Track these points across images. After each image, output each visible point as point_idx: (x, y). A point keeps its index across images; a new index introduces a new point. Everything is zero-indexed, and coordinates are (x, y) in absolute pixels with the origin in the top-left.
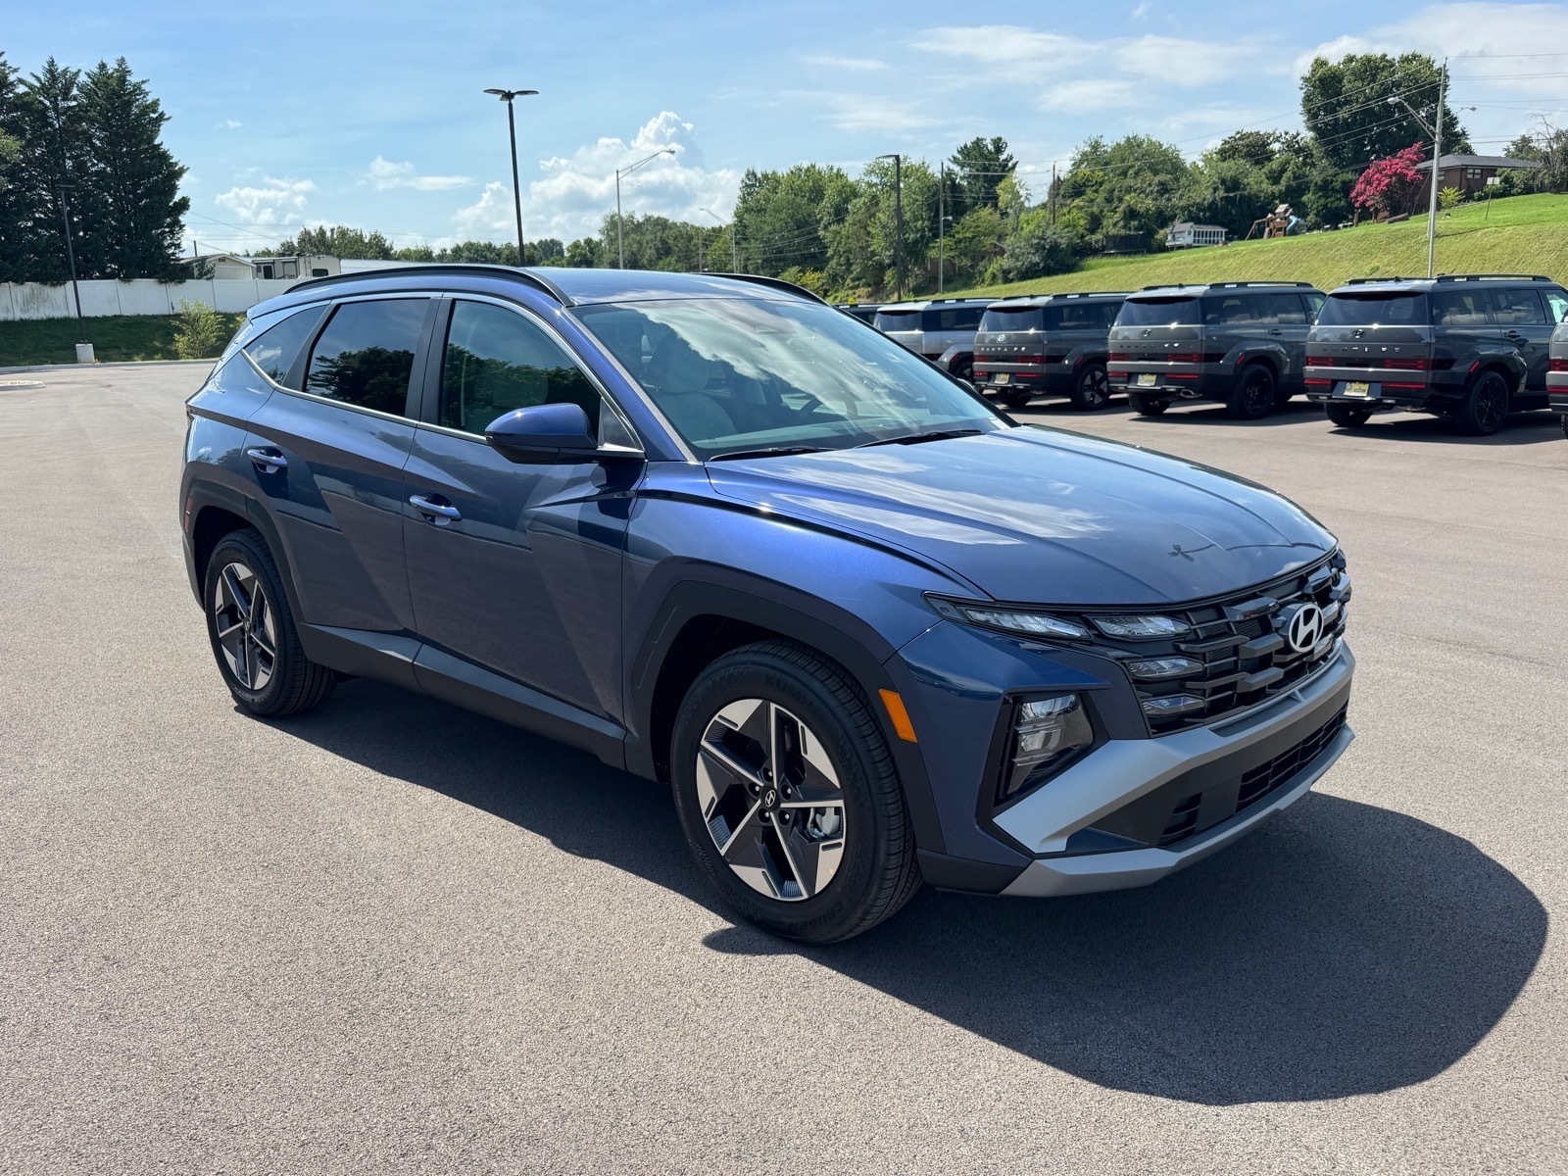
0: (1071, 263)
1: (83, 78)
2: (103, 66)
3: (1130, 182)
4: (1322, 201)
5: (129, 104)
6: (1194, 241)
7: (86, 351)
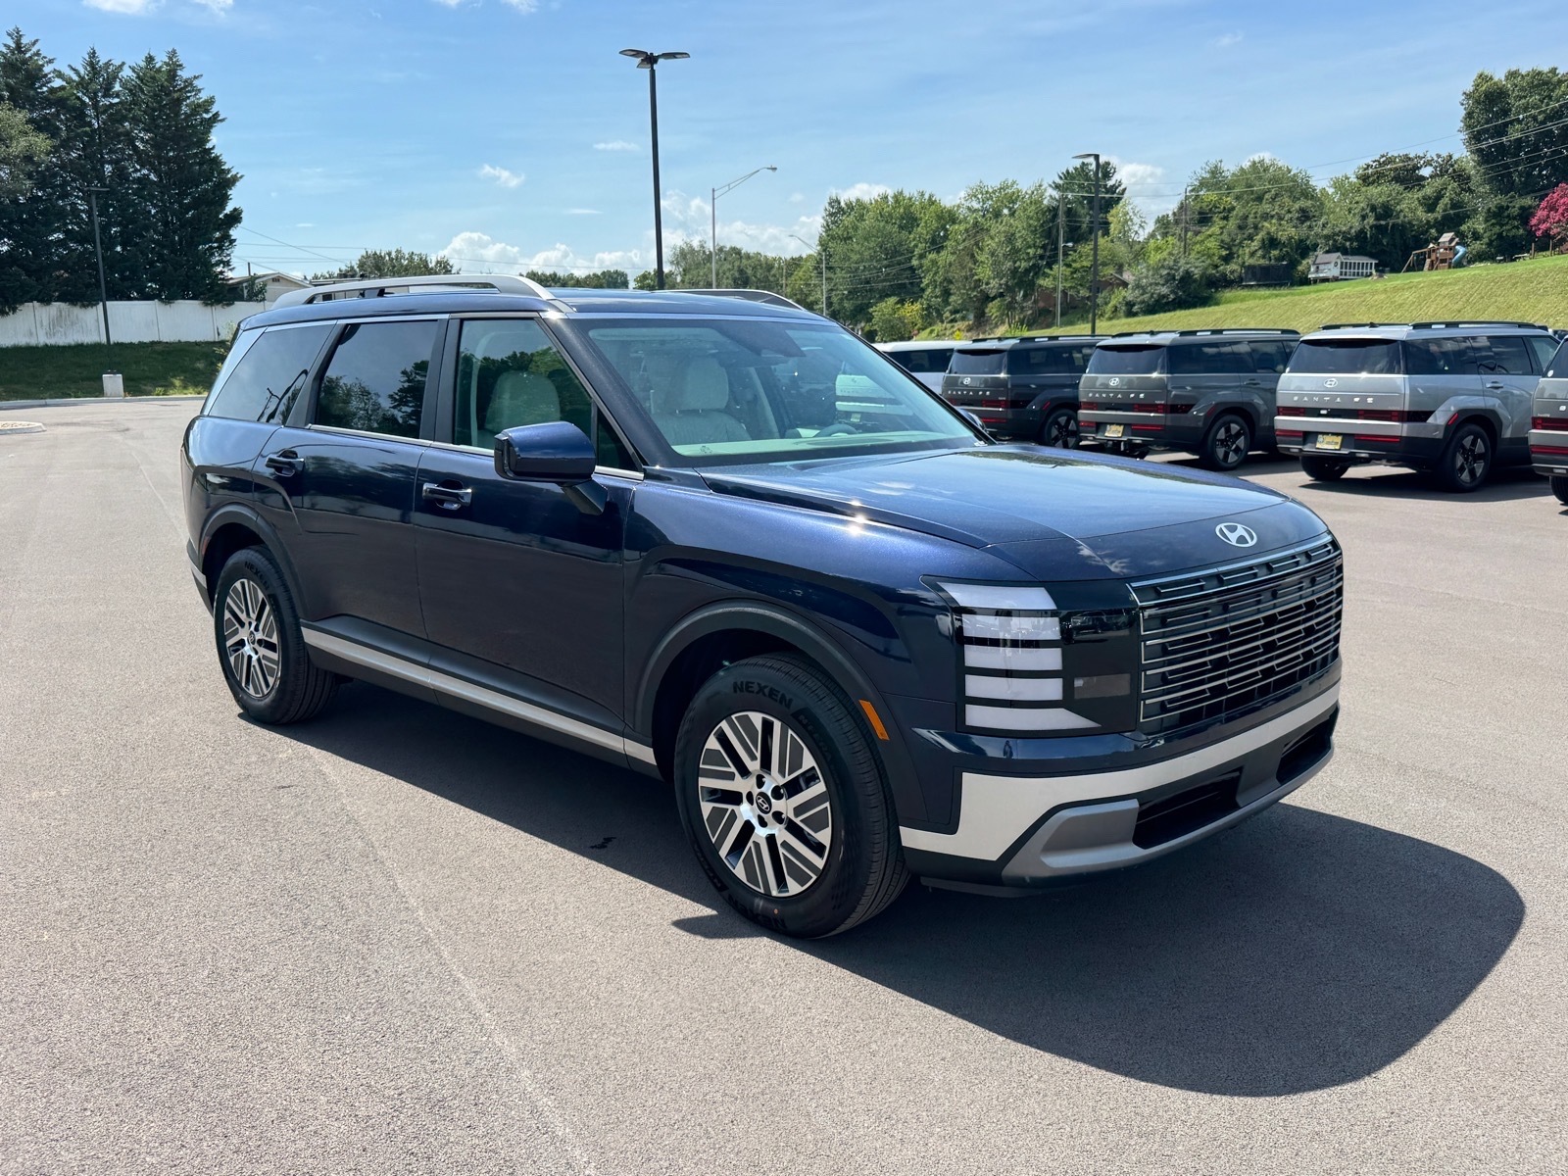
0: (1204, 294)
2: (150, 59)
3: (1266, 207)
5: (178, 102)
6: (1341, 274)
7: (113, 382)
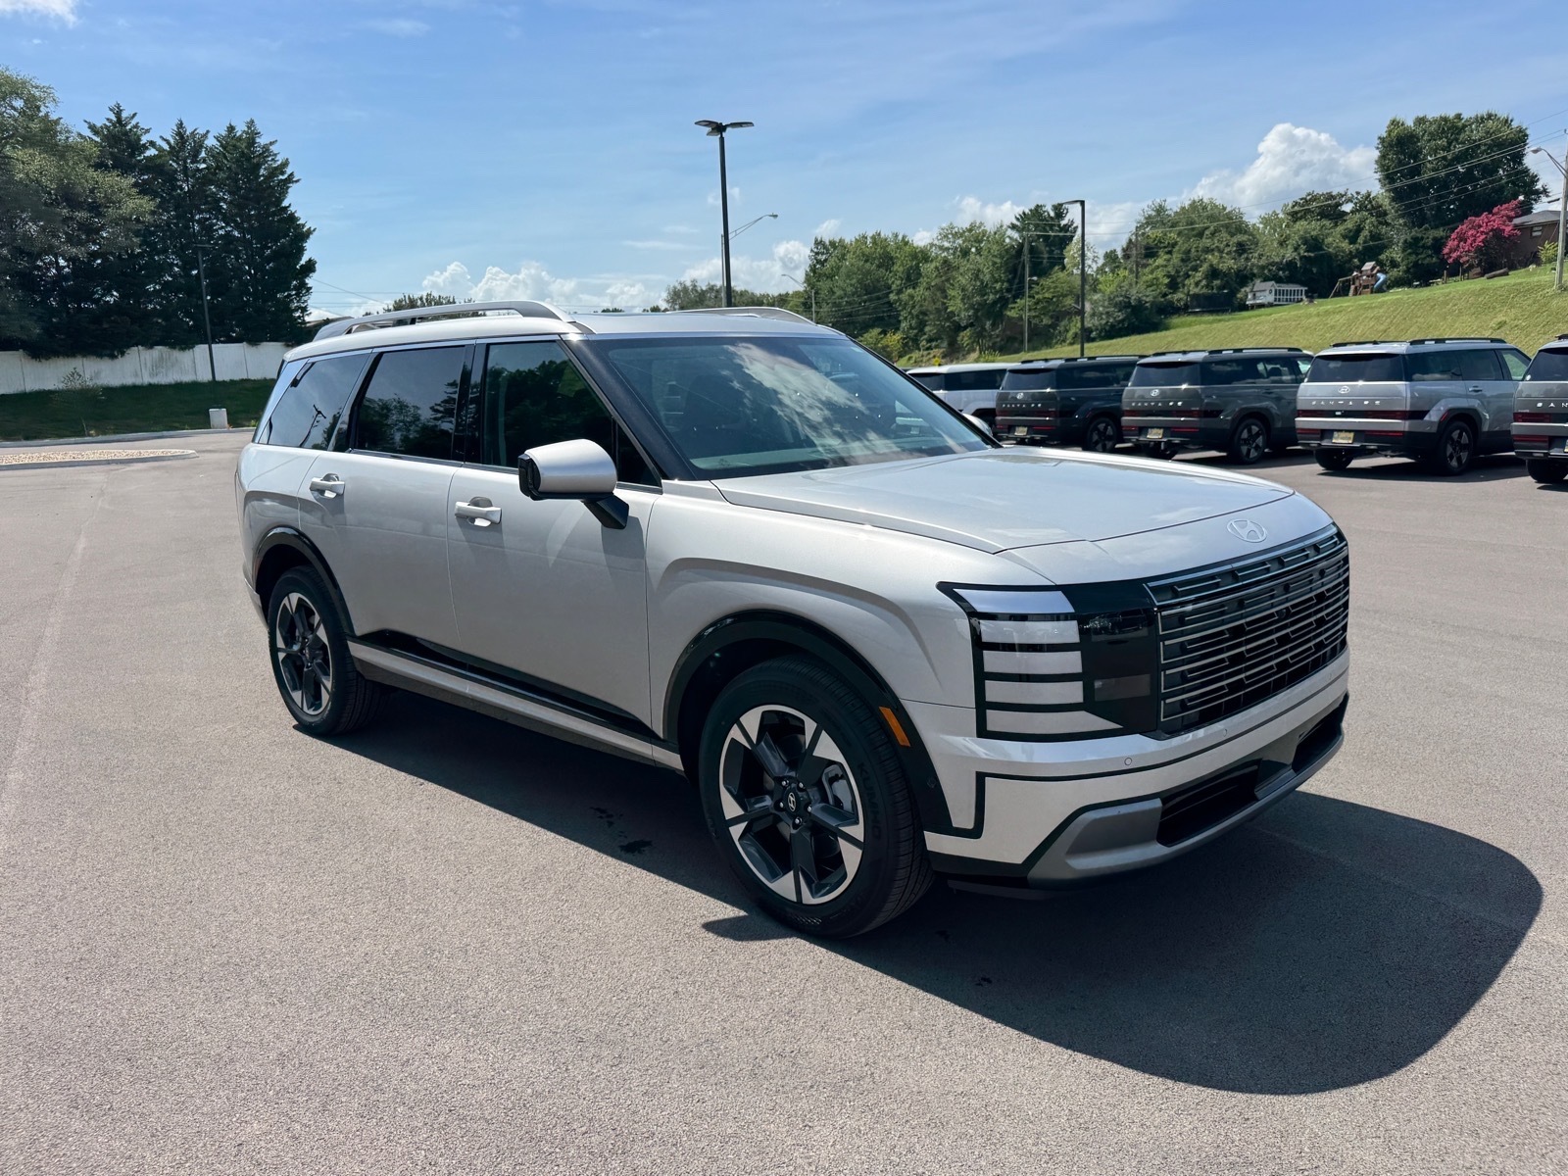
0: (1155, 321)
1: (211, 142)
2: (231, 129)
3: (1206, 242)
4: (1413, 258)
5: (258, 166)
6: (1275, 300)
7: (219, 415)
